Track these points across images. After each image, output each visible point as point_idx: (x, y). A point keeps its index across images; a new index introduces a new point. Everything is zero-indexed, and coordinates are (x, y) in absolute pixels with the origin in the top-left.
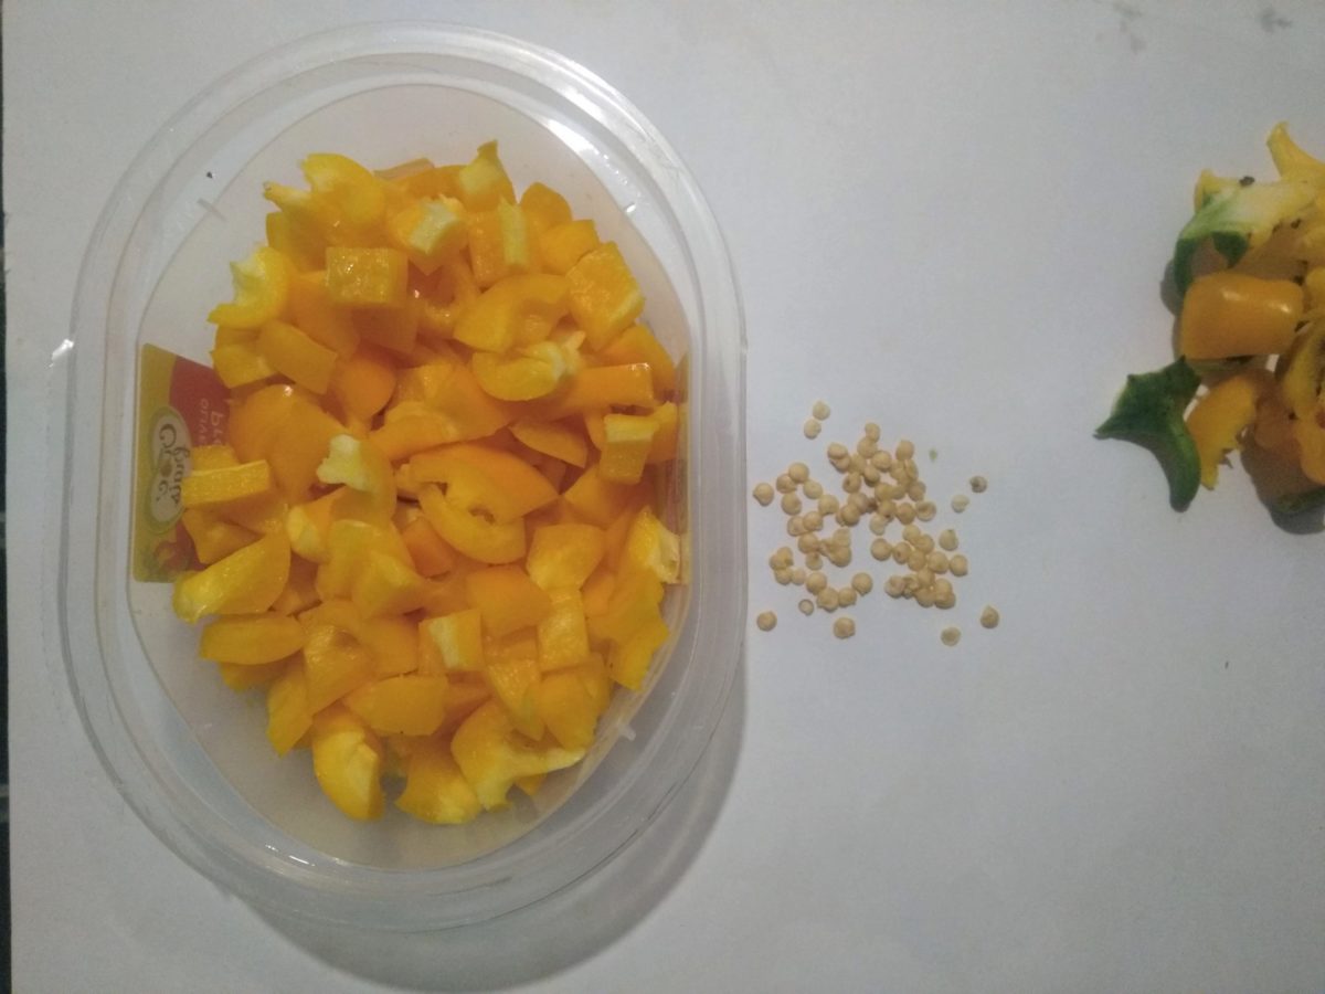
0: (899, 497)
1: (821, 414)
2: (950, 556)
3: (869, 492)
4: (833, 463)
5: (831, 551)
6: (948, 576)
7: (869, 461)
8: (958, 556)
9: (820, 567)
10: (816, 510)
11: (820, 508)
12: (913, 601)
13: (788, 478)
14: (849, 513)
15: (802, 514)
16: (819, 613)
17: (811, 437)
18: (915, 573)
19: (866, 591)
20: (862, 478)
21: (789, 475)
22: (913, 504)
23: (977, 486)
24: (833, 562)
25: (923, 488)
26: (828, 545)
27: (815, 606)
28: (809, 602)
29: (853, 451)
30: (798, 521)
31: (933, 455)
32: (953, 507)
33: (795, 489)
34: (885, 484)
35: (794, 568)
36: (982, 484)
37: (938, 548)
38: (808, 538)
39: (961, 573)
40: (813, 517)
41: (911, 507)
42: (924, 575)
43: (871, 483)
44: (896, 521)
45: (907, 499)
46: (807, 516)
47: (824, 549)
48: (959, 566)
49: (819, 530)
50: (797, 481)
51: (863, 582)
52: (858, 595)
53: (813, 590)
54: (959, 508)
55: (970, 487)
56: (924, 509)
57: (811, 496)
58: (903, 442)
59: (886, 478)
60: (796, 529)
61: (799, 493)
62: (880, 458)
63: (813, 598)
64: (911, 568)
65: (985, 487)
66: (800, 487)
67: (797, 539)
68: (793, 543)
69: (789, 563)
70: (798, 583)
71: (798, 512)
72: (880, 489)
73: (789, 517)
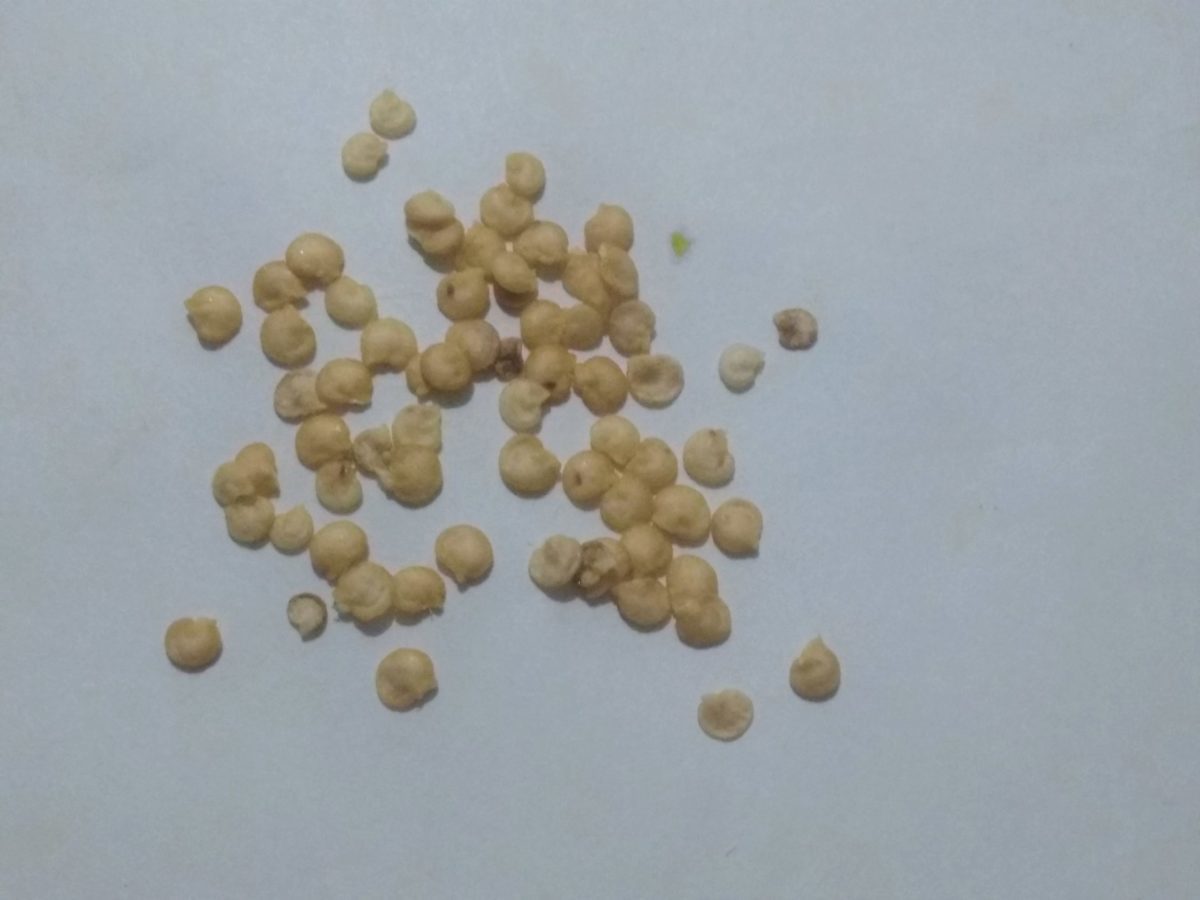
0: (588, 342)
1: (394, 125)
2: (715, 500)
3: (507, 327)
4: (415, 244)
5: (387, 463)
6: (709, 552)
7: (509, 247)
8: (738, 503)
9: (355, 506)
10: (358, 356)
11: (364, 350)
12: (609, 611)
13: (288, 274)
14: (443, 370)
15: (316, 366)
16: (340, 633)
17: (361, 176)
18: (617, 537)
19: (473, 576)
20: (491, 288)
21: (289, 263)
22: (623, 363)
23: (793, 334)
24: (391, 494)
25: (649, 322)
26: (379, 448)
27: (332, 614)
28: (319, 601)
29: (468, 216)
30: (305, 382)
31: (680, 245)
32: (723, 379)
33: (301, 303)
34: (546, 303)
35: (280, 507)
36: (804, 328)
37: (683, 479)
38: (326, 428)
39: (742, 550)
40: (349, 375)
41: (617, 369)
42: (641, 543)
43: (514, 300)
44: (575, 402)
45: (606, 349)
46: (327, 369)
47: (368, 455)
48: (735, 528)
49: (360, 408)
50: (312, 280)
51: (468, 550)
52: (450, 587)
53: (325, 569)
54: (740, 381)
55: (774, 335)
56: (649, 374)
57: (346, 321)
58: (605, 209)
59: (551, 293)
60: (297, 403)
61: (315, 312)
62: (539, 240)
63: (324, 591)
64: (610, 523)
65: (813, 339)
66: (317, 299)
67: (293, 431)
68: (283, 442)
69: (267, 487)
70: (290, 550)
71: (308, 358)
72: (535, 316)
73: (280, 373)
